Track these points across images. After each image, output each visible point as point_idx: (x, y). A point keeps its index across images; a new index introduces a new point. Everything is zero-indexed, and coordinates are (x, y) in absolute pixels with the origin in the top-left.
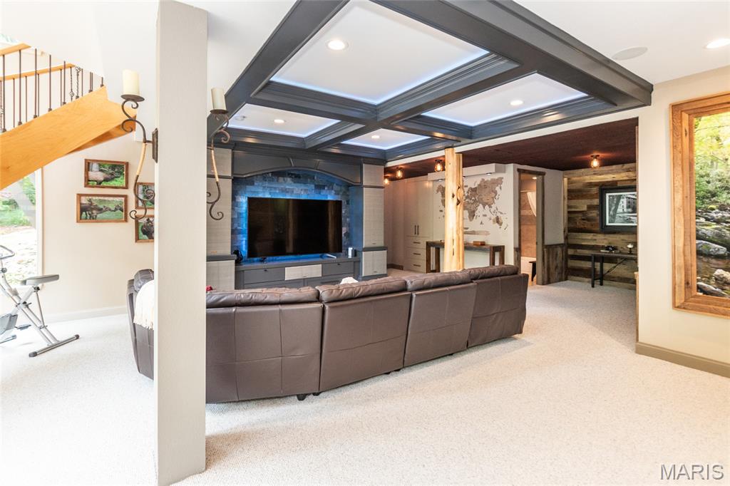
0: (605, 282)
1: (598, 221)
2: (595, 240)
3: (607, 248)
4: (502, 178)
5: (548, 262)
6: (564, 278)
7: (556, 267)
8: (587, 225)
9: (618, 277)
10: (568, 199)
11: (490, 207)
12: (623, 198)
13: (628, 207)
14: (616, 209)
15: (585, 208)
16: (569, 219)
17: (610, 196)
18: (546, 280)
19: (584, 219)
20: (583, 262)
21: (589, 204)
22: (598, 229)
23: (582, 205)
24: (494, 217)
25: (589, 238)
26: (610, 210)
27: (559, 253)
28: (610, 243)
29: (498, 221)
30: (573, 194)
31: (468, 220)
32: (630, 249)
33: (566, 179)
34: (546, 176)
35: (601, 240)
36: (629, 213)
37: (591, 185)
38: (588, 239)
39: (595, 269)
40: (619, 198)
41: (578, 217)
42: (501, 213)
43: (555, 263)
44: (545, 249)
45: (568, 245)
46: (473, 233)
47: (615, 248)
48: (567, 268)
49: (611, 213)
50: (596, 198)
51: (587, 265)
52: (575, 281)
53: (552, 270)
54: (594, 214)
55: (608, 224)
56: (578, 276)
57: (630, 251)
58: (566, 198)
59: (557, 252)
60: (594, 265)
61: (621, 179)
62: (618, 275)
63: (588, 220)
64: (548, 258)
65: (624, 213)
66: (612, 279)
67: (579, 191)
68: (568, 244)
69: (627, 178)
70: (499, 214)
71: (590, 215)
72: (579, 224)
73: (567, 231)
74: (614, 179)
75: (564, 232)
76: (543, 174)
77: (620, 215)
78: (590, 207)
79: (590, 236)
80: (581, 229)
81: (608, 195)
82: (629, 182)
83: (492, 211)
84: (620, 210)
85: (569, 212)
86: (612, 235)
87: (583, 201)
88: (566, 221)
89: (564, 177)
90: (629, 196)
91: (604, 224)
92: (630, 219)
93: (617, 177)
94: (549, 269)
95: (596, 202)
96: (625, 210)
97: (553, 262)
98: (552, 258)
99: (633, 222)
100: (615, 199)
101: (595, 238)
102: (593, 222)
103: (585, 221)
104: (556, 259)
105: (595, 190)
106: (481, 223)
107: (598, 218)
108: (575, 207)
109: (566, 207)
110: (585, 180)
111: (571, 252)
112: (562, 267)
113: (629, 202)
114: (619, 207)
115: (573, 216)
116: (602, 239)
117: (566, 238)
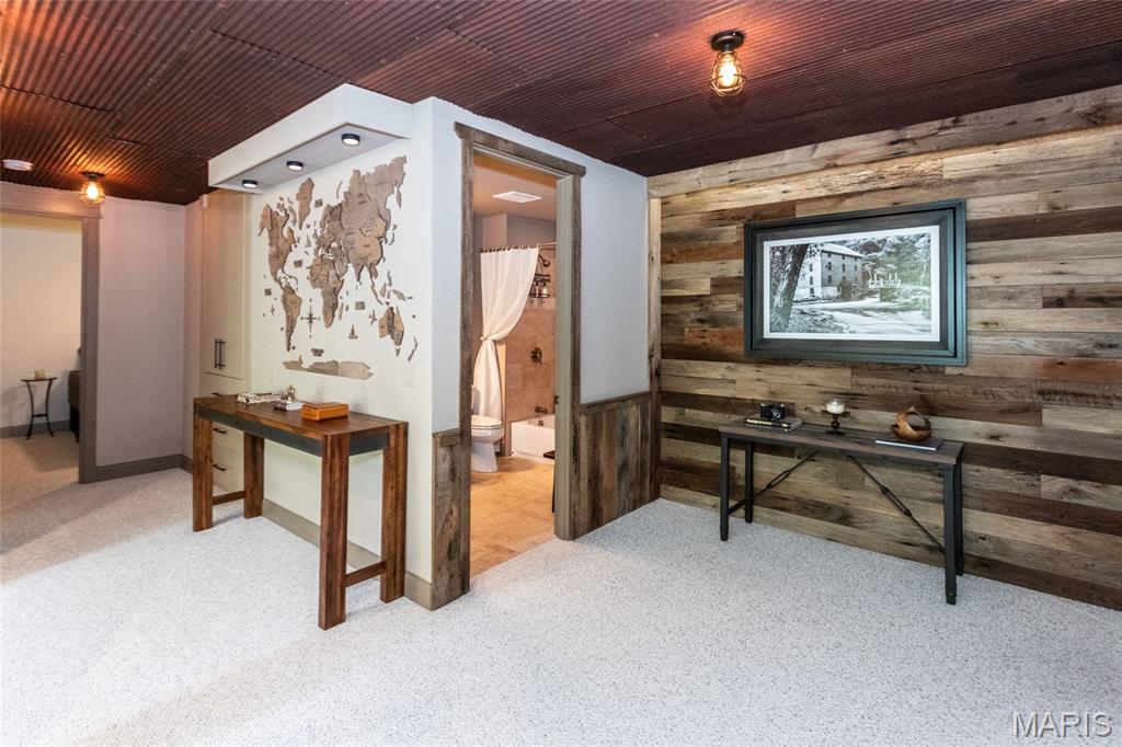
0: (759, 511)
1: (741, 327)
2: (734, 382)
3: (766, 413)
4: (404, 160)
5: (594, 458)
6: (647, 494)
7: (625, 466)
8: (712, 337)
9: (797, 499)
10: (664, 262)
11: (374, 274)
12: (813, 254)
13: (828, 281)
14: (791, 289)
15: (705, 287)
16: (665, 319)
17: (773, 249)
18: (584, 516)
19: (701, 321)
20: (699, 447)
21: (716, 274)
22: (739, 349)
23: (698, 278)
24: (381, 312)
25: (716, 375)
26: (774, 292)
27: (632, 423)
28: (772, 393)
29: (391, 326)
30: (677, 246)
31: (322, 322)
32: (835, 416)
33: (656, 204)
34: (583, 180)
35: (750, 382)
36: (829, 299)
37: (722, 217)
38: (712, 378)
39: (730, 471)
40: (800, 253)
41: (687, 313)
42: (401, 296)
43: (618, 457)
44: (583, 420)
45: (662, 394)
46: (333, 369)
47: (787, 412)
48: (657, 462)
49: (778, 299)
50: (738, 258)
51: (710, 455)
52: (678, 500)
53: (608, 479)
54: (731, 303)
55: (767, 334)
56: (686, 486)
57: (836, 425)
58: (658, 259)
59: (626, 420)
60: (726, 458)
61: (807, 195)
62: (797, 493)
63: (714, 321)
64: (594, 444)
65: (814, 299)
66: (781, 504)
67: (692, 236)
68: (660, 391)
69: (824, 192)
70: (394, 301)
71: (720, 308)
72: (691, 335)
73: (658, 355)
74: (787, 197)
75: (651, 357)
76: (579, 172)
77: (805, 307)
78: (720, 285)
79: (716, 370)
80: (696, 347)
81: (768, 245)
82: (828, 203)
83: (378, 288)
84: (802, 292)
85: (665, 300)
86: (778, 370)
87: (703, 266)
88: (655, 326)
89: (650, 196)
90: (826, 248)
91: (757, 337)
92: (832, 318)
93: (796, 190)
94: (595, 477)
95: (735, 267)
96: (818, 292)
97: (611, 453)
98: (610, 440)
99: (841, 330)
100: (790, 259)
101: (731, 375)
102: (728, 329)
103: (706, 326)
104: (622, 444)
105: (733, 233)
106: (353, 335)
107: (741, 316)
108: (681, 285)
109: (655, 284)
110: (705, 204)
111: (668, 415)
112: (642, 464)
113: (829, 267)
114: (801, 282)
115: (674, 309)
116: (752, 380)
117: (656, 374)
